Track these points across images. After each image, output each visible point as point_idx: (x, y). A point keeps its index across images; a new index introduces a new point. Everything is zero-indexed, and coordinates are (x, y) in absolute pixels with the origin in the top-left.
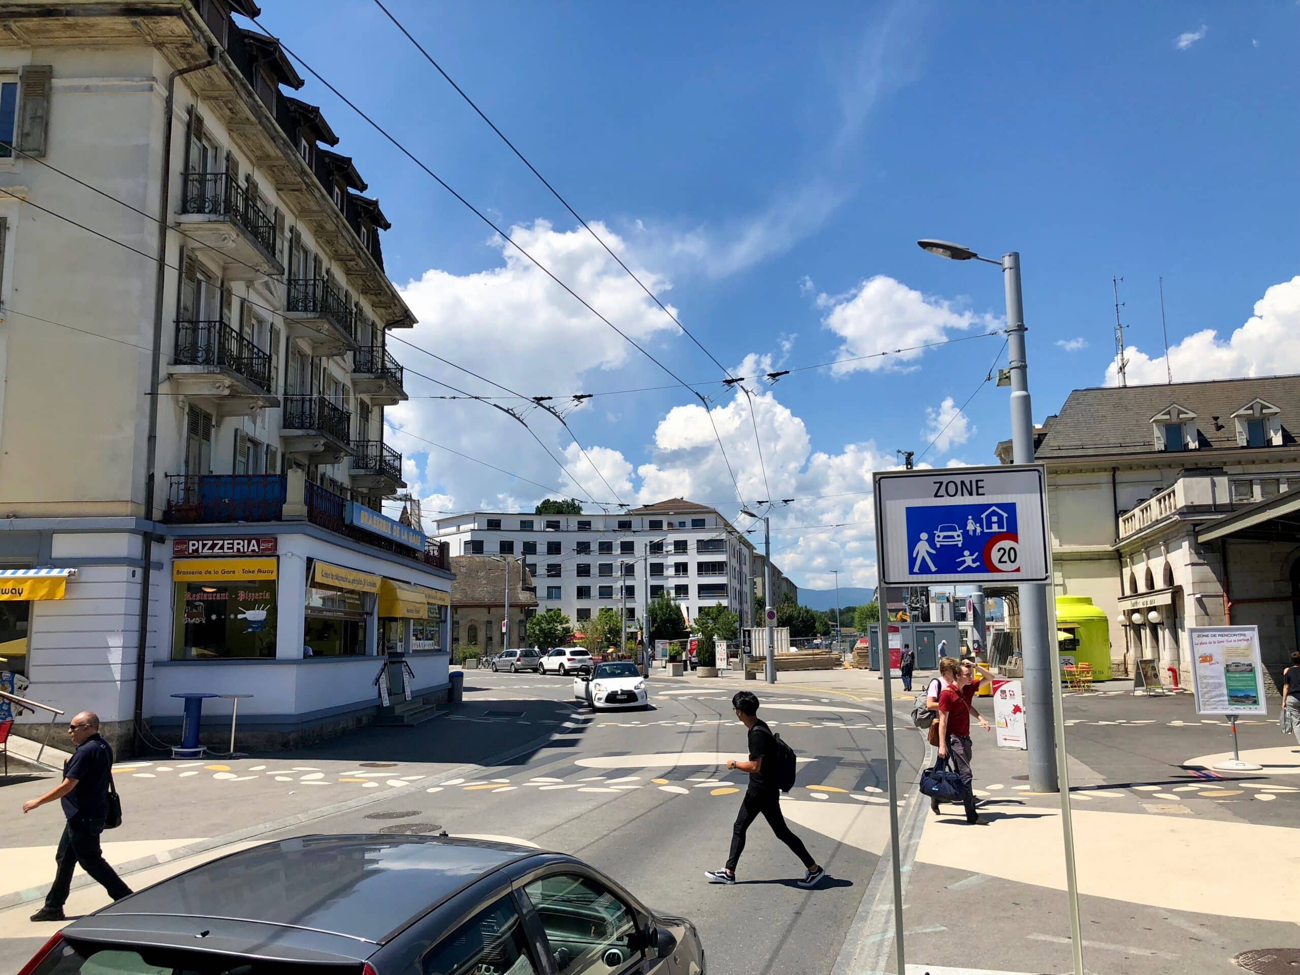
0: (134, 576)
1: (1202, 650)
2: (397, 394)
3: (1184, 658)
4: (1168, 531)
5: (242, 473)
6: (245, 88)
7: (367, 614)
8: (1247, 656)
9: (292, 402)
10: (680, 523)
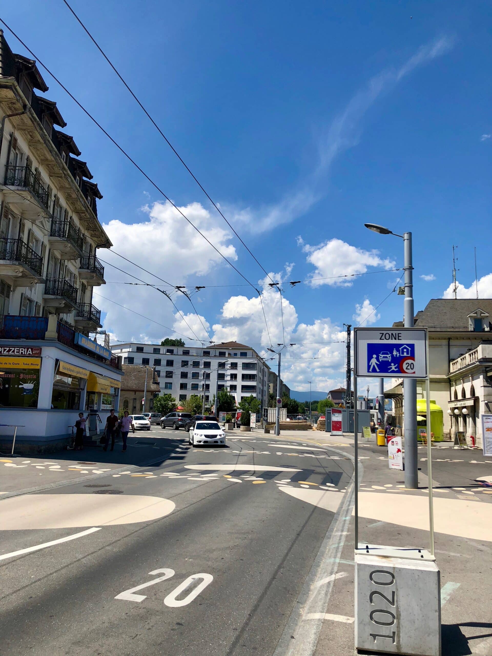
1: (487, 425)
2: (100, 281)
3: (478, 432)
4: (473, 370)
5: (23, 315)
6: (39, 125)
7: (81, 389)
9: (50, 281)
10: (234, 354)
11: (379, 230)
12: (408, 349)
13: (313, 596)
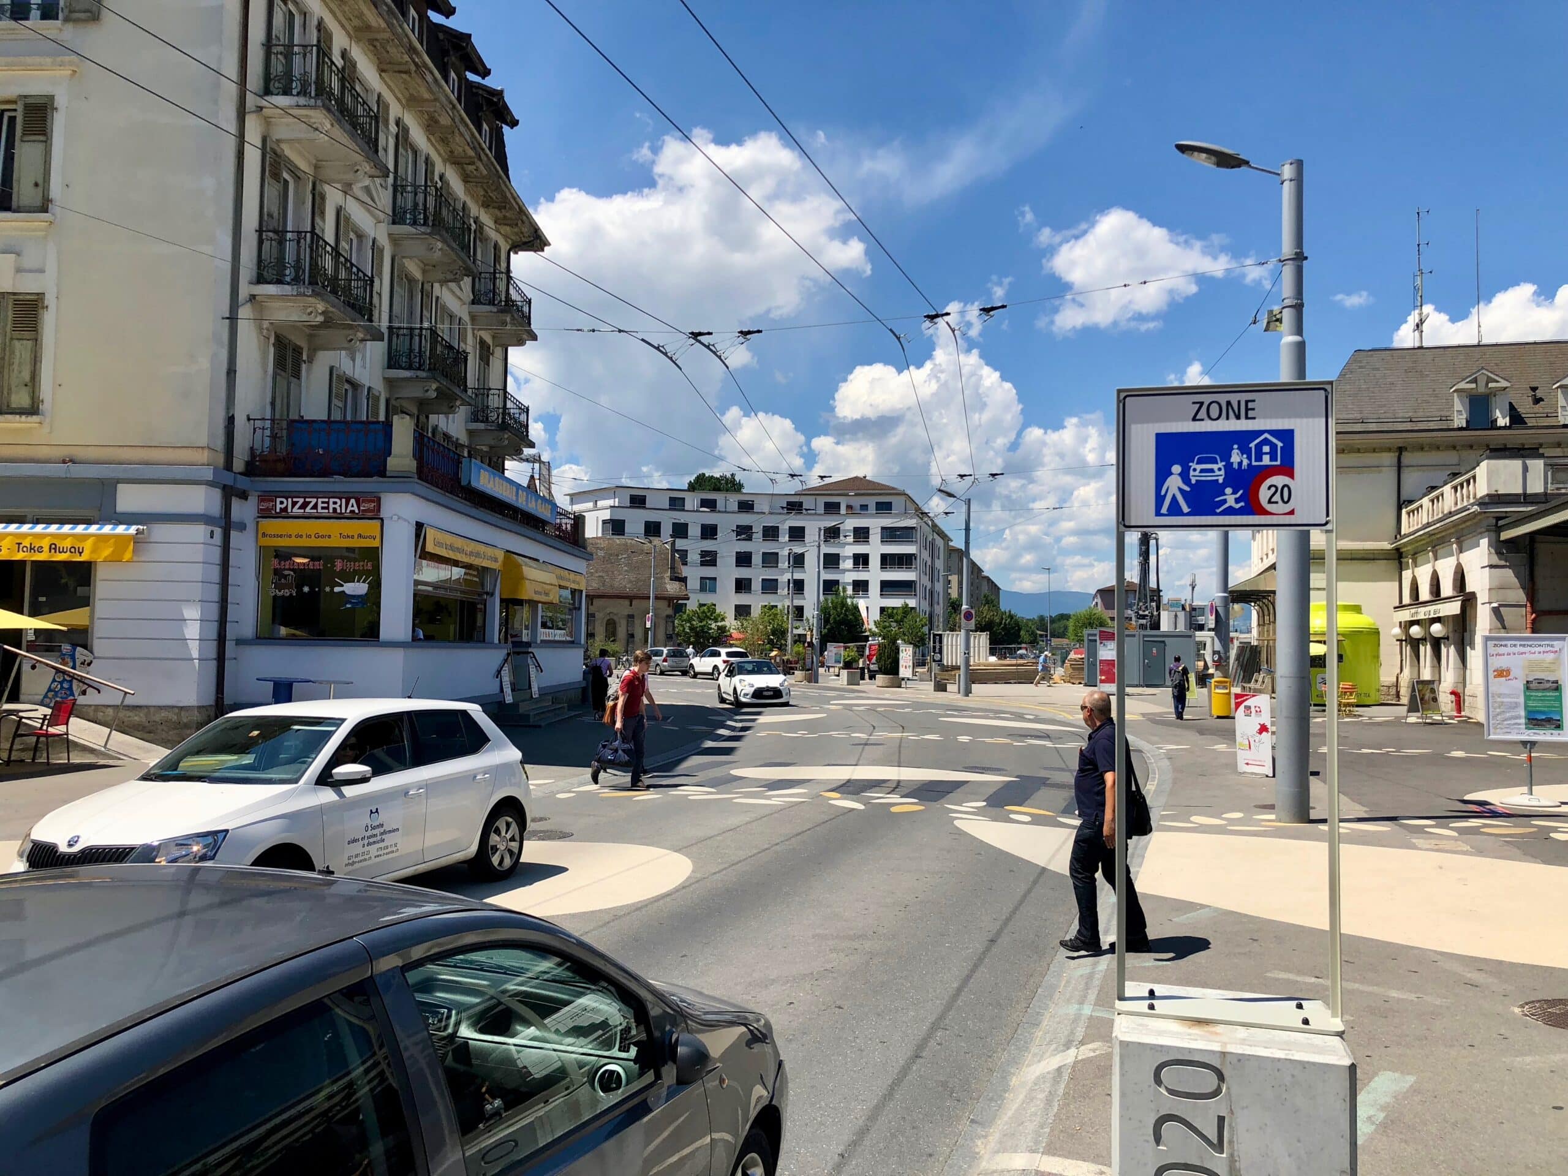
0: (212, 537)
1: (1497, 663)
2: (524, 333)
3: (1472, 680)
4: (1463, 526)
5: (339, 419)
7: (487, 593)
8: (1553, 671)
9: (398, 336)
10: (861, 506)
11: (1213, 159)
12: (1273, 447)
13: (1015, 1106)
